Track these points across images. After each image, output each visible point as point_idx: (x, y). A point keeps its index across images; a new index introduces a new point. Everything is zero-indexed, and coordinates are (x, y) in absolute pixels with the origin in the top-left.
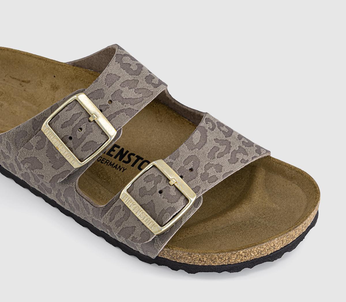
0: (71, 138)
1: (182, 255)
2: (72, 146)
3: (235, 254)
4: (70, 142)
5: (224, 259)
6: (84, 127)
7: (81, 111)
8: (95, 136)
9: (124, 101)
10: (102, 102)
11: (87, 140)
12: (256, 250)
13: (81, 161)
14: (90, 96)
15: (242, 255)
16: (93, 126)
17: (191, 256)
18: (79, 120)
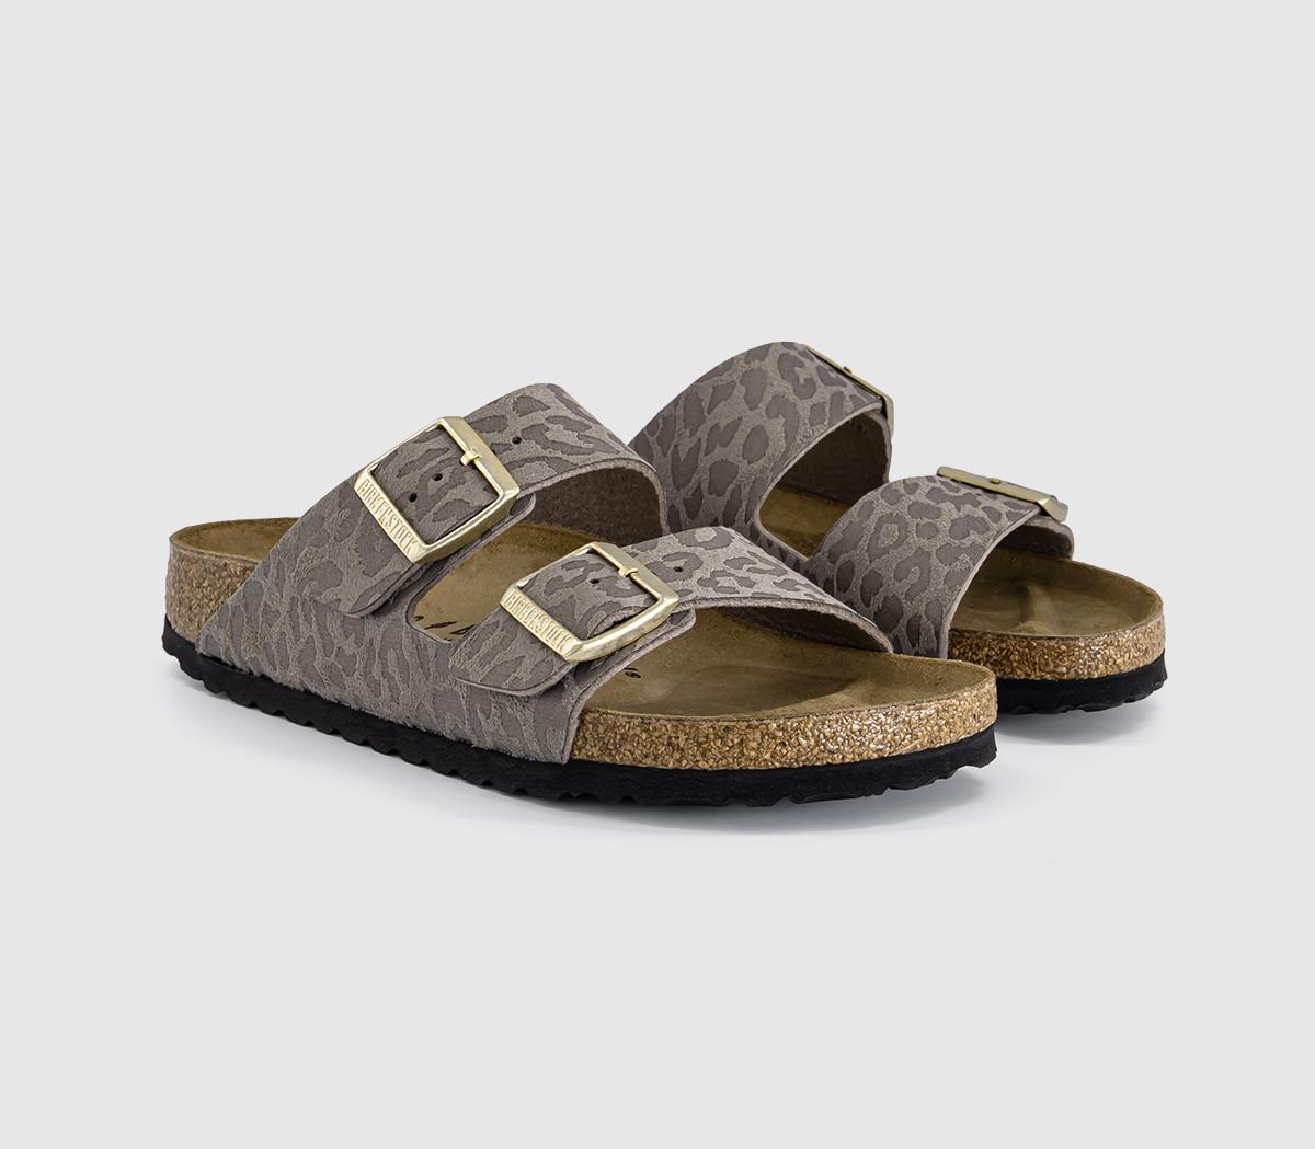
0: (413, 498)
1: (627, 728)
2: (413, 515)
3: (757, 727)
4: (411, 507)
5: (730, 744)
6: (446, 473)
7: (447, 445)
8: (470, 492)
9: (547, 444)
10: (497, 437)
11: (448, 498)
12: (812, 730)
13: (427, 543)
14: (475, 425)
15: (774, 738)
16: (470, 474)
17: (647, 731)
18: (439, 459)
